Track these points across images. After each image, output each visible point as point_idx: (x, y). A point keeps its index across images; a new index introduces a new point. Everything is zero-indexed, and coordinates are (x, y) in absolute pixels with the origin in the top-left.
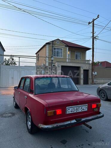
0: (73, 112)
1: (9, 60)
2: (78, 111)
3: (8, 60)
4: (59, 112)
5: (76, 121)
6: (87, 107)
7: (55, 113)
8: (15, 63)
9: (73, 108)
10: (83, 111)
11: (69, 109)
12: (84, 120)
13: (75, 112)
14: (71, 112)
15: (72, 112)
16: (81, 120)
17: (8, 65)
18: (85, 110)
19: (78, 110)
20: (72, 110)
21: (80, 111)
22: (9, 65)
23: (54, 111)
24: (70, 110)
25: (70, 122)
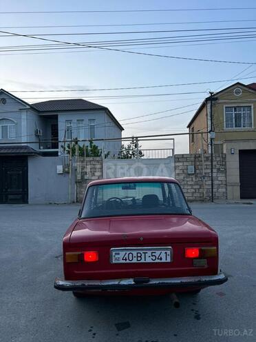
0: (128, 261)
1: (129, 147)
2: (143, 261)
3: (127, 147)
4: (91, 256)
5: (133, 283)
6: (169, 252)
7: (81, 257)
8: (140, 153)
9: (128, 252)
10: (157, 261)
11: (119, 254)
12: (157, 282)
13: (135, 261)
14: (124, 261)
15: (126, 260)
16: (149, 281)
17: (128, 158)
18: (164, 260)
19: (143, 256)
20: (127, 256)
21: (149, 260)
22: (131, 157)
23: (80, 253)
24: (119, 256)
25: (117, 283)
